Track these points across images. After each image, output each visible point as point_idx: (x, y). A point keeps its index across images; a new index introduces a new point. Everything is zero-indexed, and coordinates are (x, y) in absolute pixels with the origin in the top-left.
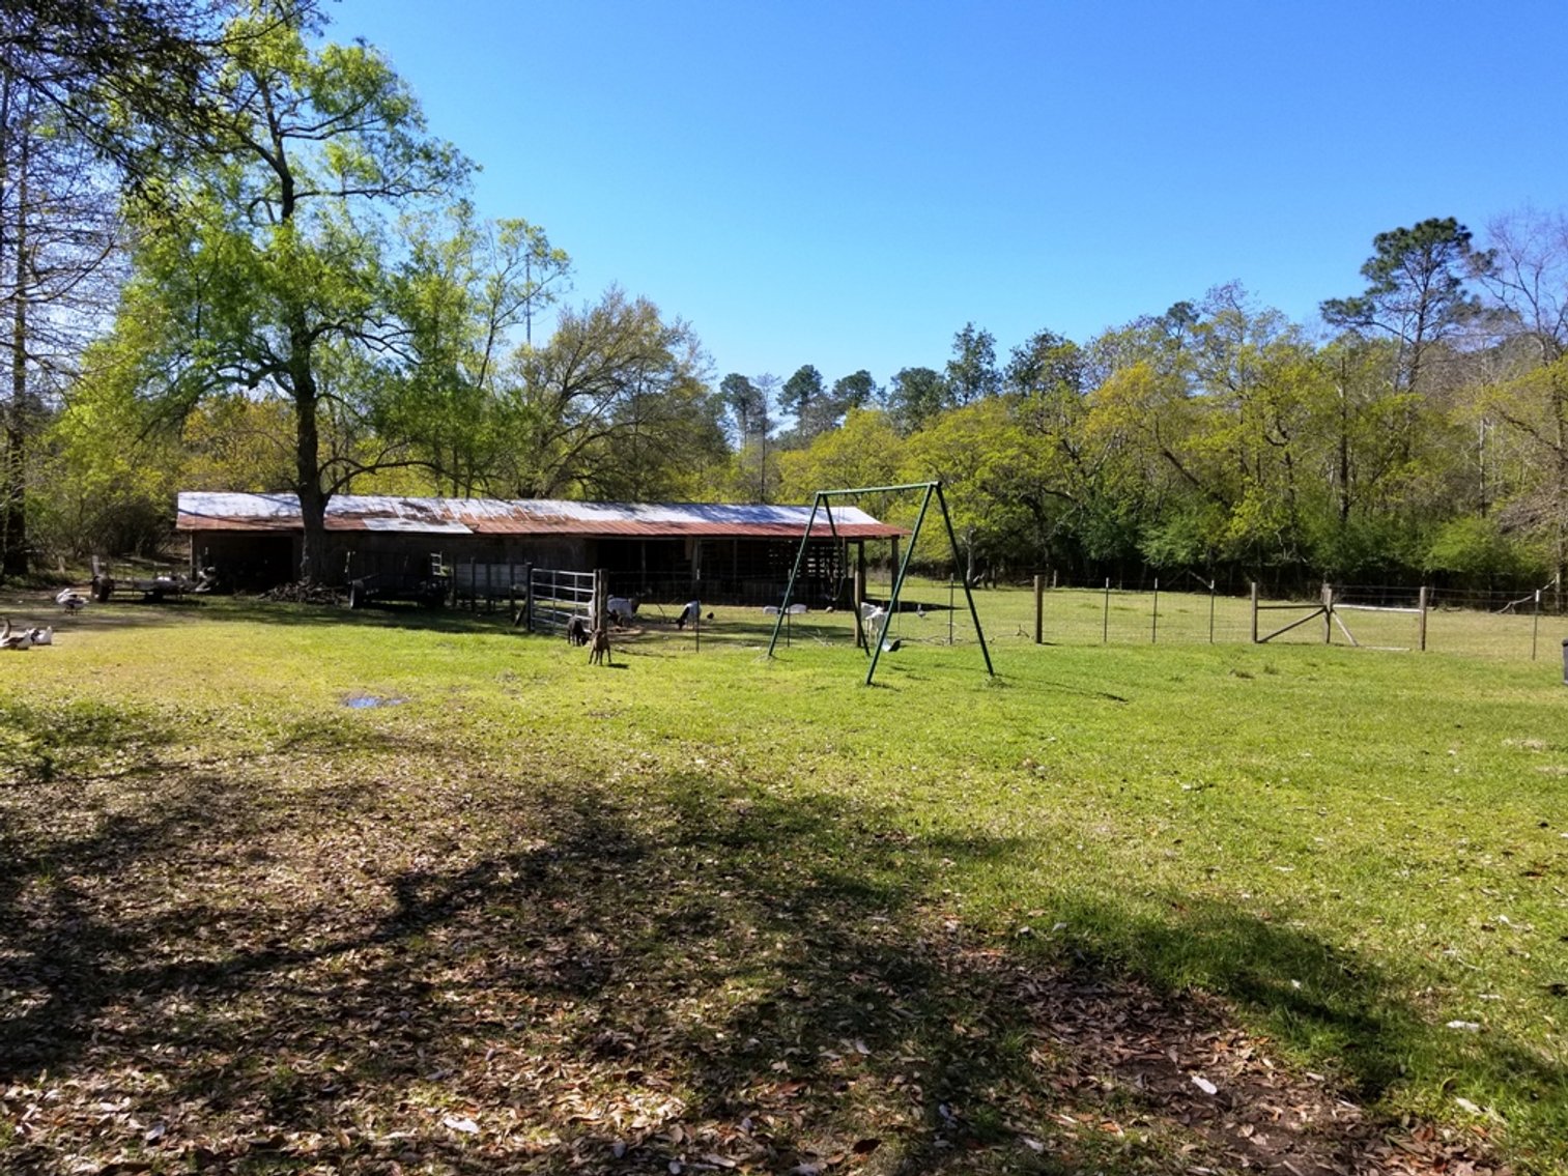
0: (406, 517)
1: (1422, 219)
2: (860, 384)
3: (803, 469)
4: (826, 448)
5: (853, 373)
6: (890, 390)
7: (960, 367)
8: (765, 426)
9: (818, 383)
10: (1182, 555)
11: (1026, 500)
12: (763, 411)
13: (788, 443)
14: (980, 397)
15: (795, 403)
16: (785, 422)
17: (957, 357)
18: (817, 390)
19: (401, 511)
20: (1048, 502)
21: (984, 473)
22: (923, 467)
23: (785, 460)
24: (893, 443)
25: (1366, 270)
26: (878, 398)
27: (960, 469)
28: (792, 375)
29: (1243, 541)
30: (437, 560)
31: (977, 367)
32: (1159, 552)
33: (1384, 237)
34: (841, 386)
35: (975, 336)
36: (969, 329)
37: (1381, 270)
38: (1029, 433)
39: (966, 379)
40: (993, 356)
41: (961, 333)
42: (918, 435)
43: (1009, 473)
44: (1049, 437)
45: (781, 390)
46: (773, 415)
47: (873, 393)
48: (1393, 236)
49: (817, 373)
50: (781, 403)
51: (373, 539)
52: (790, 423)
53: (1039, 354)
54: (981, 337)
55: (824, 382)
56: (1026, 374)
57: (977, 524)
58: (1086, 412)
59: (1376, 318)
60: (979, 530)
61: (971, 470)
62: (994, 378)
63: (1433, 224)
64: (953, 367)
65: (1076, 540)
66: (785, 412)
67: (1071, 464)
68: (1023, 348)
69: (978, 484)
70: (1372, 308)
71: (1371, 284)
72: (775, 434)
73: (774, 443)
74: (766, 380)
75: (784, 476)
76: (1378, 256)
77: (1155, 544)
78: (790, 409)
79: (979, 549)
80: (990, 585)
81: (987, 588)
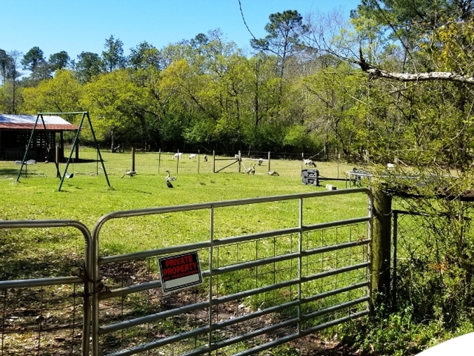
1: (286, 11)
2: (62, 57)
3: (35, 97)
4: (45, 87)
5: (59, 52)
6: (77, 61)
7: (107, 54)
8: (15, 74)
9: (41, 56)
10: (198, 139)
11: (137, 114)
12: (14, 67)
13: (26, 84)
14: (117, 68)
15: (30, 64)
16: (24, 73)
17: (107, 50)
18: (41, 59)
20: (147, 115)
21: (118, 102)
22: (91, 98)
23: (25, 92)
24: (78, 87)
25: (266, 28)
26: (71, 64)
27: (108, 100)
28: (28, 51)
29: (221, 133)
31: (115, 55)
32: (190, 137)
33: (272, 16)
34: (53, 58)
35: (114, 41)
36: (112, 38)
37: (272, 28)
38: (138, 86)
39: (111, 60)
40: (122, 51)
41: (108, 39)
42: (89, 84)
43: (129, 102)
44: (147, 88)
45: (23, 58)
46: (19, 70)
47: (69, 62)
48: (276, 16)
49: (41, 51)
50: (23, 64)
52: (28, 74)
53: (142, 51)
54: (117, 42)
55: (44, 56)
56: (137, 60)
57: (116, 124)
58: (161, 79)
59: (270, 47)
60: (116, 127)
61: (112, 101)
62: (123, 60)
63: (290, 12)
64: (105, 54)
65: (158, 132)
66: (25, 68)
67: (155, 100)
68: (135, 48)
69: (116, 107)
70: (268, 43)
71: (268, 34)
72: (20, 79)
73: (19, 83)
74: (15, 53)
75: (25, 100)
76: (271, 23)
77: (188, 134)
78: (27, 67)
79: (117, 135)
80: (122, 151)
81: (120, 152)
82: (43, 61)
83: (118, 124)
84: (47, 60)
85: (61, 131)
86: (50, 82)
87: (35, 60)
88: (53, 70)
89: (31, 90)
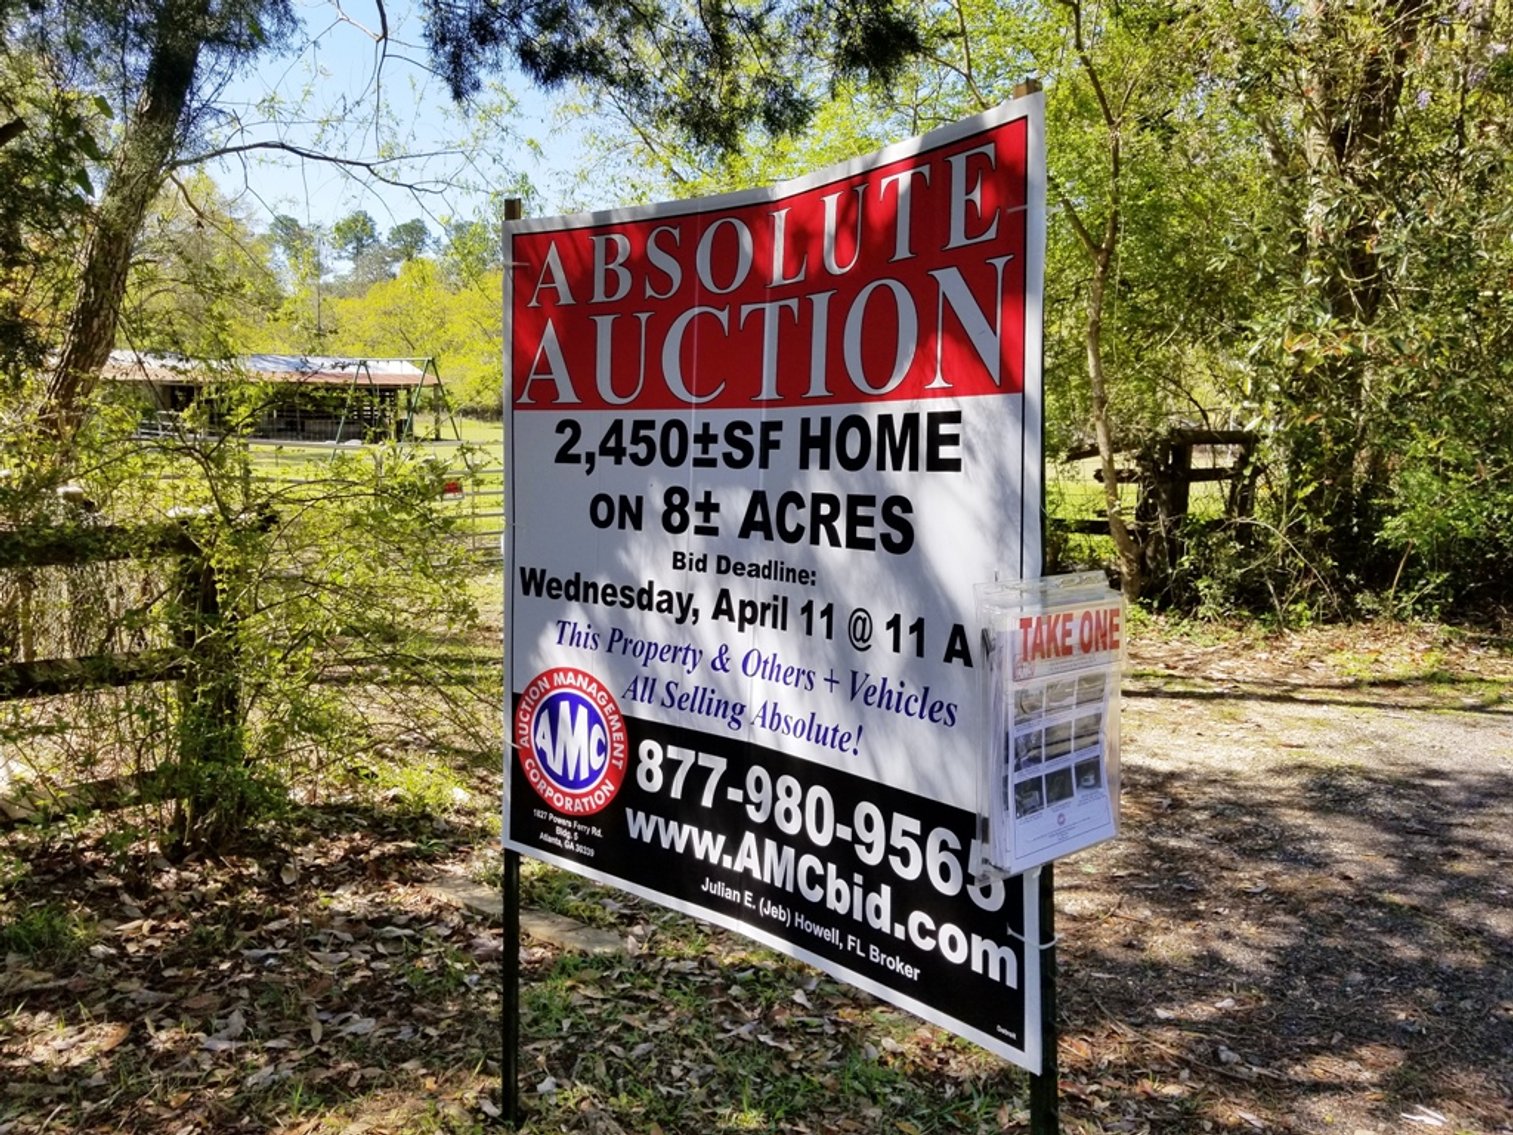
2: (413, 235)
4: (380, 298)
5: (408, 221)
6: (445, 241)
8: (319, 268)
9: (372, 228)
12: (316, 253)
13: (342, 291)
15: (350, 248)
18: (372, 236)
24: (445, 299)
26: (434, 246)
28: (343, 218)
34: (399, 232)
42: (465, 293)
45: (334, 233)
46: (327, 260)
47: (428, 241)
49: (370, 219)
50: (334, 247)
52: (345, 267)
55: (378, 229)
66: (340, 257)
72: (330, 278)
73: (328, 288)
75: (341, 323)
78: (344, 254)
82: (376, 241)
84: (383, 239)
85: (408, 388)
86: (391, 289)
87: (359, 240)
88: (397, 259)
89: (353, 304)
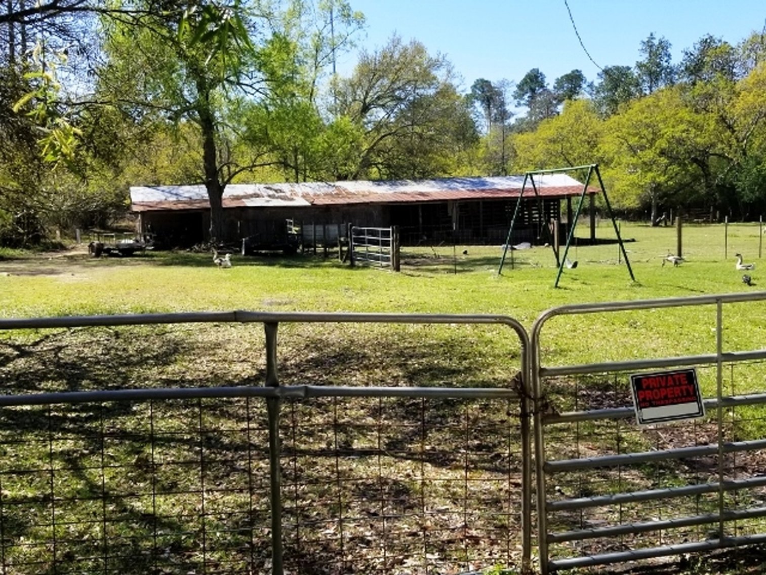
0: (269, 196)
2: (574, 80)
3: (532, 147)
4: (547, 130)
5: (569, 72)
6: (597, 83)
7: (645, 66)
8: (504, 115)
9: (542, 82)
11: (695, 160)
12: (503, 104)
13: (522, 127)
14: (662, 85)
15: (526, 97)
16: (519, 111)
17: (644, 58)
18: (542, 87)
19: (265, 192)
20: (713, 161)
21: (662, 144)
22: (617, 141)
23: (519, 140)
24: (597, 125)
26: (588, 89)
27: (644, 141)
28: (523, 77)
30: (291, 223)
31: (658, 65)
34: (560, 83)
35: (656, 42)
36: (652, 37)
38: (697, 112)
39: (650, 74)
40: (669, 56)
41: (646, 40)
42: (614, 118)
43: (680, 141)
44: (712, 115)
45: (516, 89)
46: (510, 108)
47: (584, 86)
49: (541, 74)
50: (515, 98)
51: (250, 211)
53: (703, 52)
54: (661, 43)
55: (547, 81)
56: (695, 68)
57: (658, 180)
58: (738, 95)
60: (659, 185)
61: (652, 142)
62: (671, 72)
64: (640, 66)
65: (733, 187)
66: (519, 104)
67: (728, 133)
68: (691, 49)
69: (658, 151)
72: (512, 121)
73: (511, 128)
74: (503, 83)
75: (518, 152)
78: (522, 102)
79: (661, 198)
80: (669, 223)
81: (666, 226)
82: (545, 90)
83: (662, 179)
84: (550, 87)
85: (569, 197)
86: (555, 123)
87: (533, 91)
88: (560, 101)
89: (528, 137)
